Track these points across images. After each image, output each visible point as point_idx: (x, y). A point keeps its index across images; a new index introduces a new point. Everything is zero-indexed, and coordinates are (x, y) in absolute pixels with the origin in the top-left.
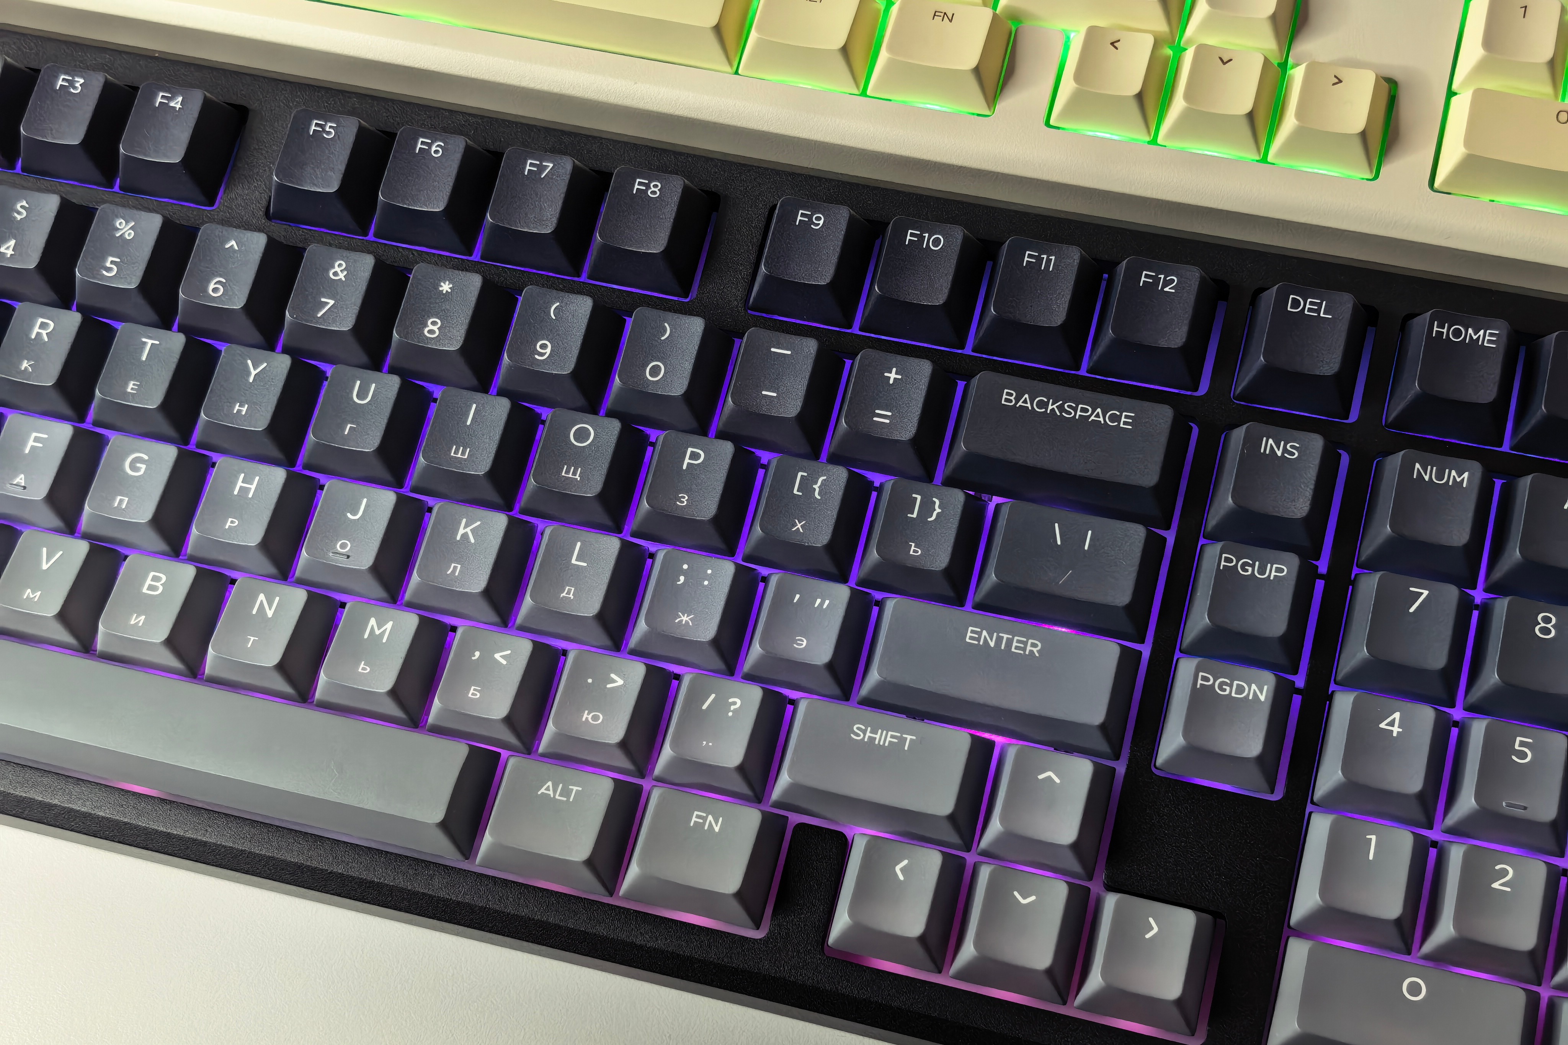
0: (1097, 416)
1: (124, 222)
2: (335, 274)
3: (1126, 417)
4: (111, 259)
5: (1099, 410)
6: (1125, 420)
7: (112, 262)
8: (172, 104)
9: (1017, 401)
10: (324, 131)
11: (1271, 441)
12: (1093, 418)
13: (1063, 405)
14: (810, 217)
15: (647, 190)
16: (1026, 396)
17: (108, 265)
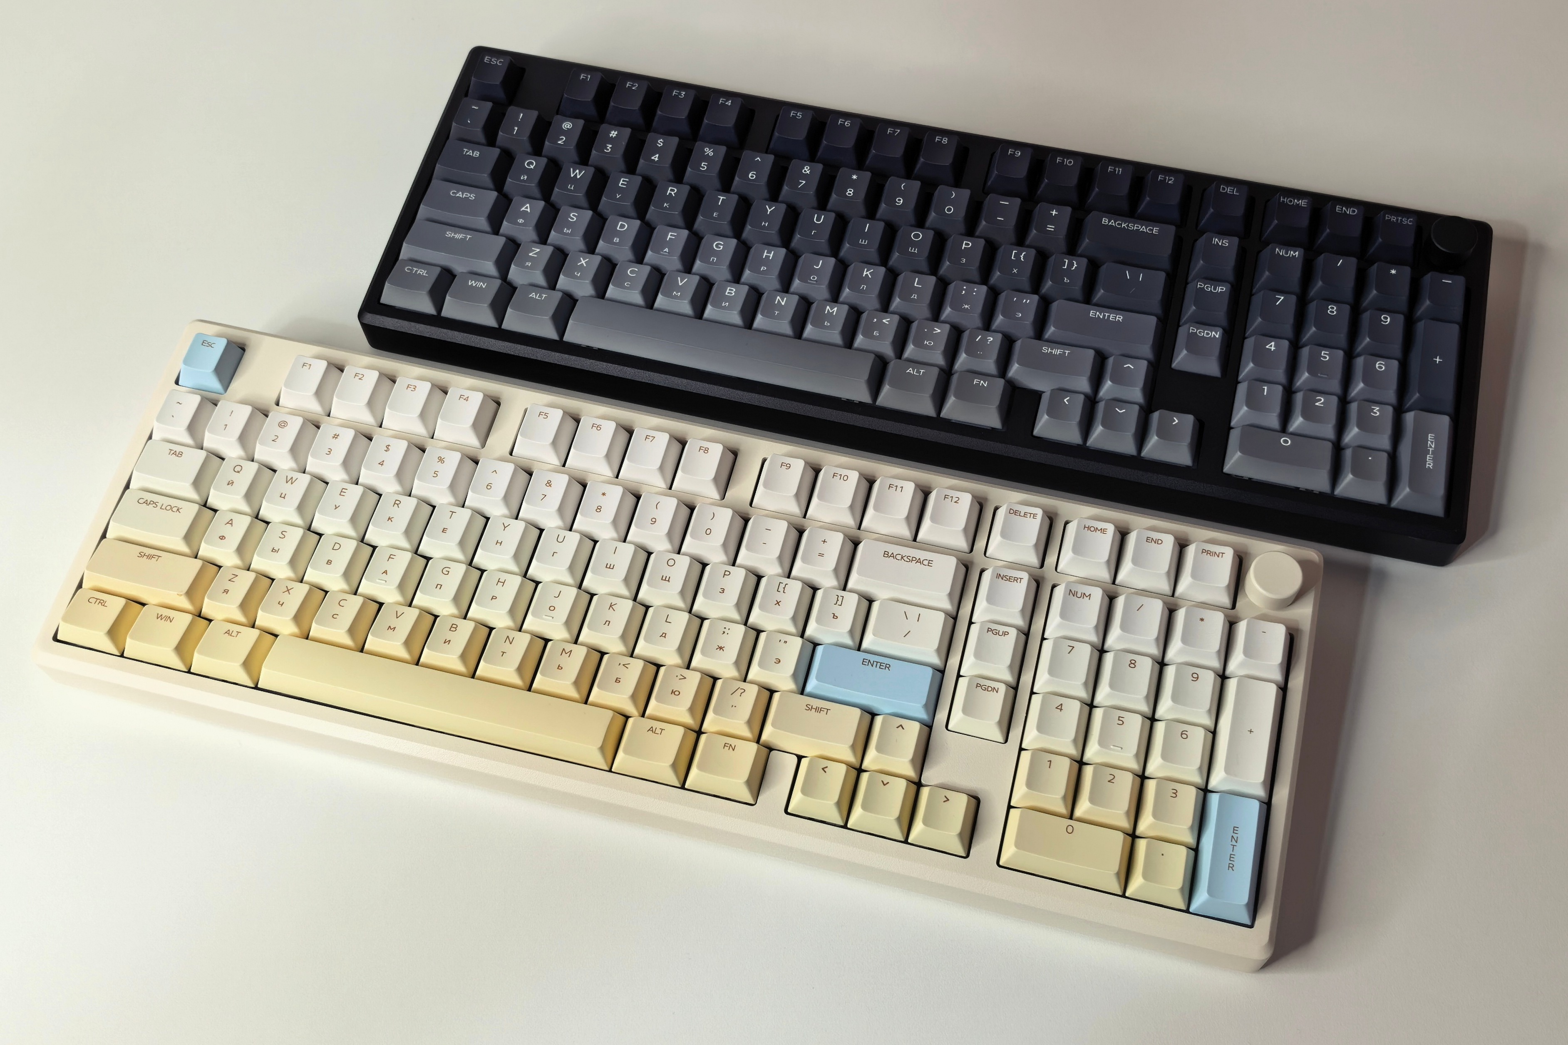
0: (1143, 229)
1: (708, 149)
2: (805, 171)
3: (1156, 229)
4: (703, 163)
5: (1144, 227)
6: (1155, 230)
7: (704, 165)
8: (727, 103)
9: (1109, 222)
10: (797, 115)
11: (1216, 239)
12: (1141, 230)
13: (1128, 225)
14: (1014, 152)
15: (941, 141)
16: (1113, 221)
17: (702, 165)
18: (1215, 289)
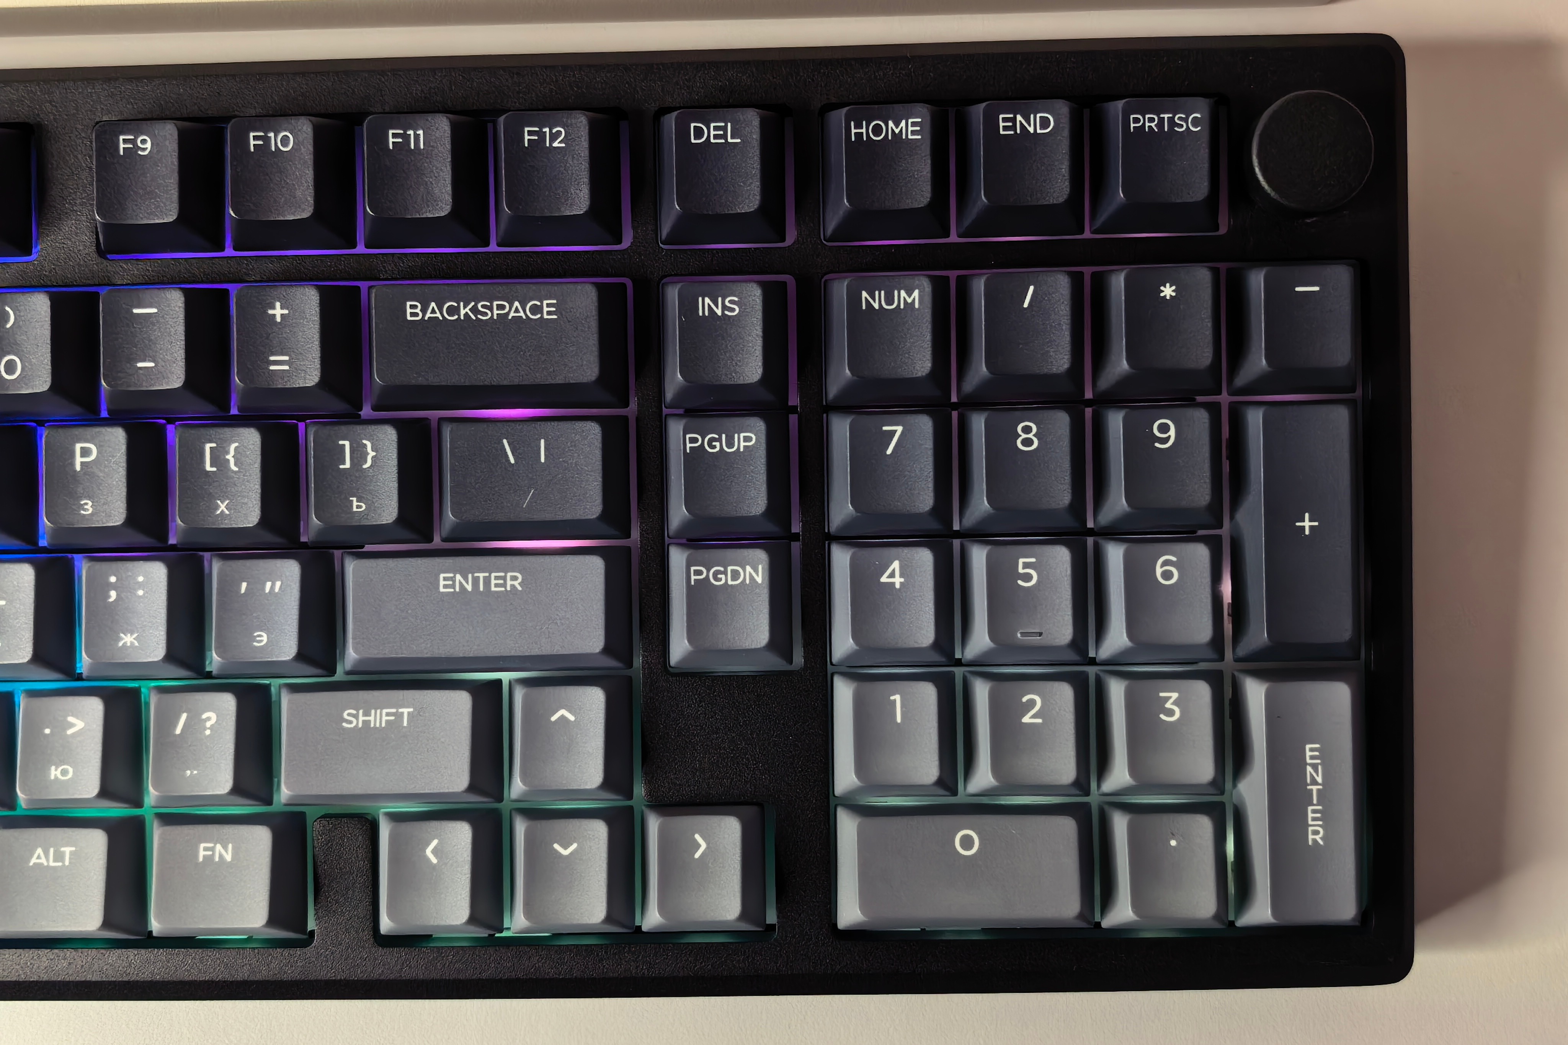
0: (516, 310)
5: (517, 304)
6: (548, 309)
9: (424, 311)
11: (707, 300)
12: (512, 314)
13: (476, 305)
14: (134, 142)
16: (433, 304)
18: (730, 444)
